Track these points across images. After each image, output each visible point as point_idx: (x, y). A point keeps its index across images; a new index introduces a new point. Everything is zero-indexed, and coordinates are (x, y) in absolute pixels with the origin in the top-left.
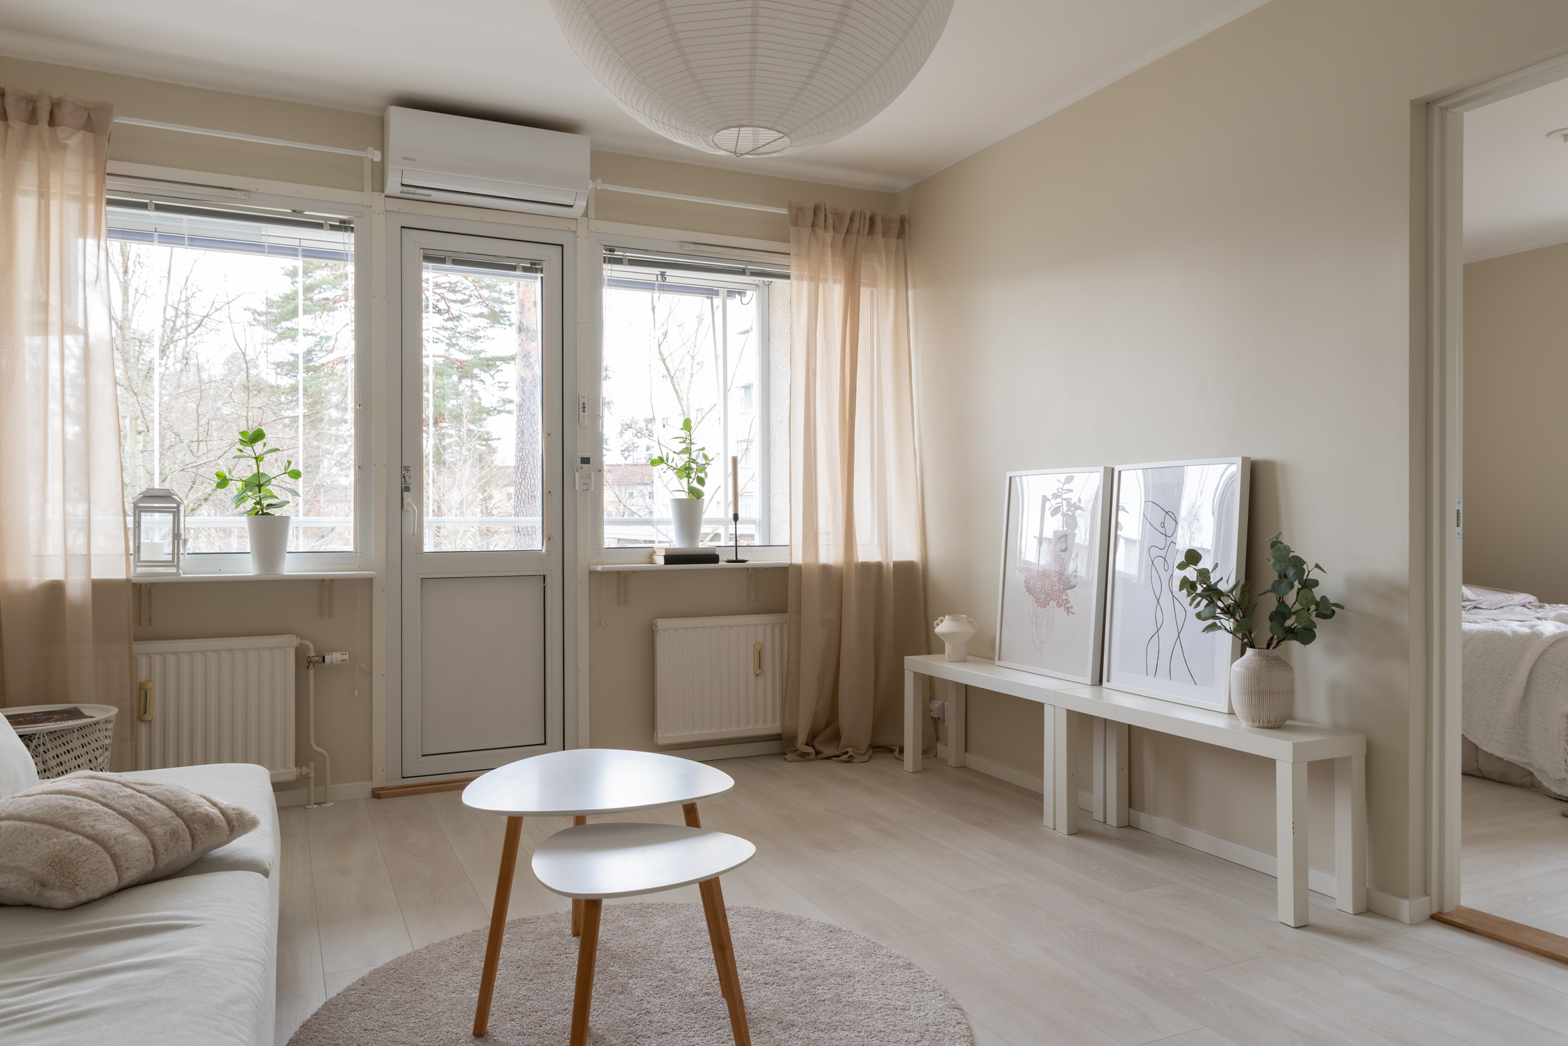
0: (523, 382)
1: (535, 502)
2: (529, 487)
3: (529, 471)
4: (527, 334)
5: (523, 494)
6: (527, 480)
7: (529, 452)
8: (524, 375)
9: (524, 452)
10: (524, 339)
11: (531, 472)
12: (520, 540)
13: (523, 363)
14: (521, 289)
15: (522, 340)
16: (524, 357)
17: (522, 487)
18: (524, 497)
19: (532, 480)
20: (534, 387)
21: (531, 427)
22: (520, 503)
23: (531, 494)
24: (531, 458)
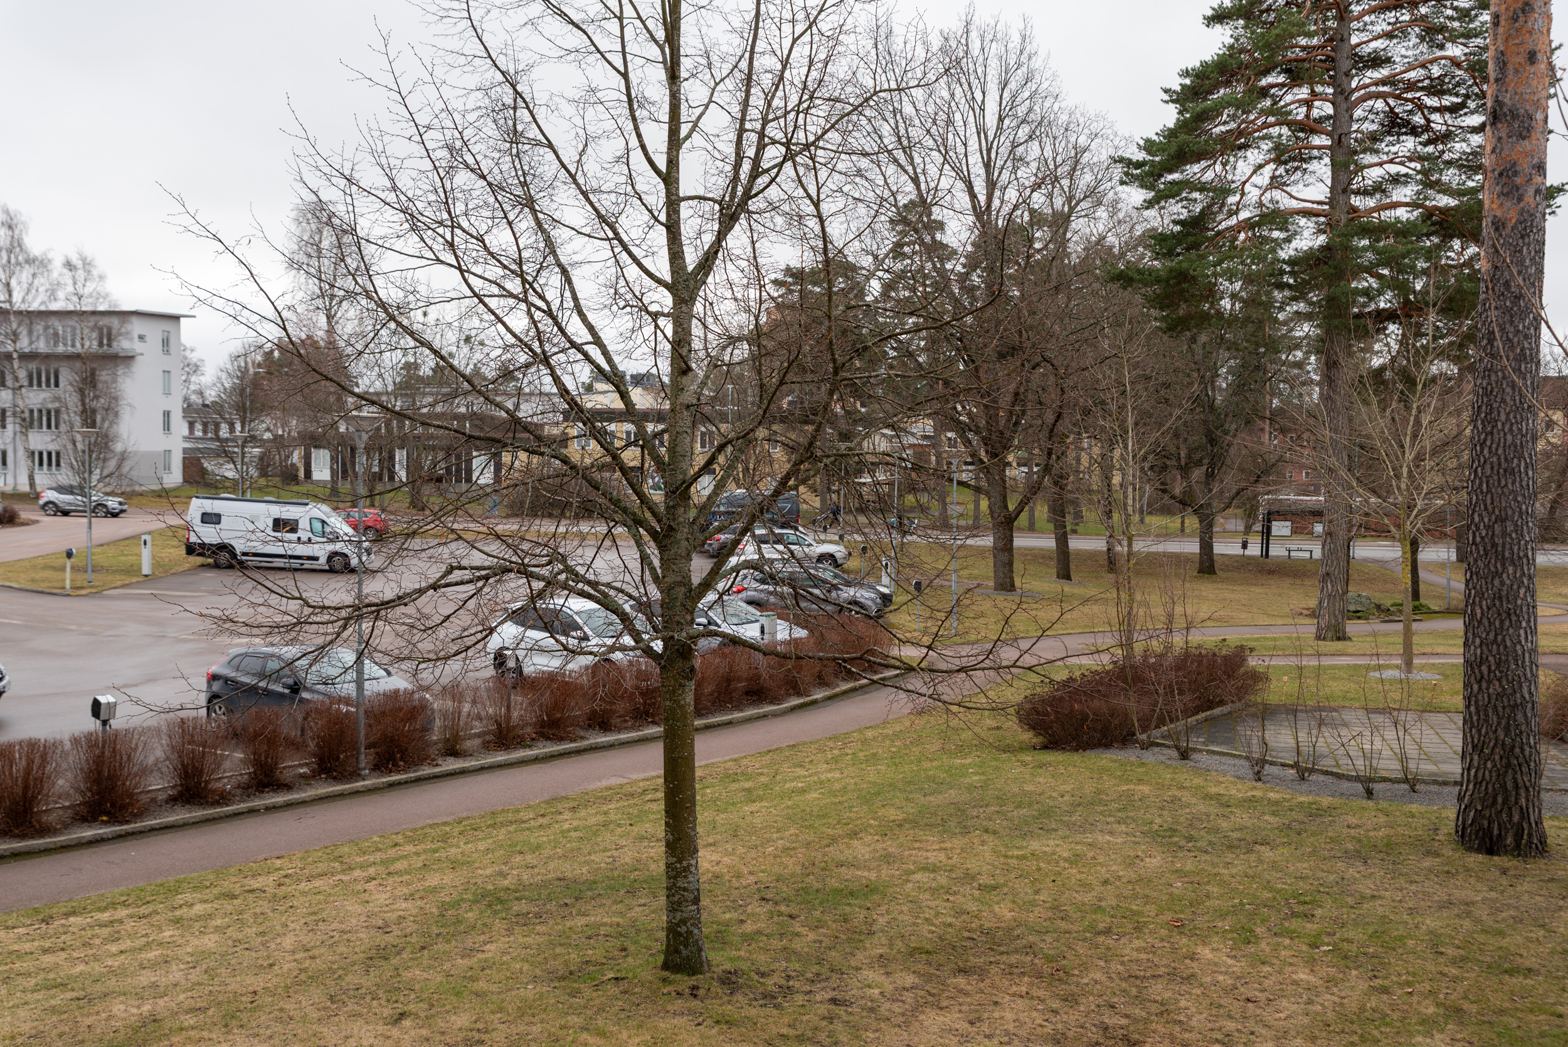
0: (1497, 229)
1: (1514, 483)
2: (1500, 451)
3: (1503, 417)
4: (1509, 124)
5: (1488, 466)
6: (1496, 436)
7: (1504, 378)
8: (1499, 213)
9: (1493, 378)
10: (1504, 135)
11: (1508, 419)
12: (1476, 560)
13: (1498, 188)
14: (1501, 30)
15: (1500, 139)
16: (1501, 174)
17: (1486, 452)
18: (1489, 472)
19: (1509, 437)
20: (1522, 237)
21: (1512, 322)
22: (1481, 484)
23: (1504, 465)
24: (1509, 390)
